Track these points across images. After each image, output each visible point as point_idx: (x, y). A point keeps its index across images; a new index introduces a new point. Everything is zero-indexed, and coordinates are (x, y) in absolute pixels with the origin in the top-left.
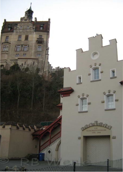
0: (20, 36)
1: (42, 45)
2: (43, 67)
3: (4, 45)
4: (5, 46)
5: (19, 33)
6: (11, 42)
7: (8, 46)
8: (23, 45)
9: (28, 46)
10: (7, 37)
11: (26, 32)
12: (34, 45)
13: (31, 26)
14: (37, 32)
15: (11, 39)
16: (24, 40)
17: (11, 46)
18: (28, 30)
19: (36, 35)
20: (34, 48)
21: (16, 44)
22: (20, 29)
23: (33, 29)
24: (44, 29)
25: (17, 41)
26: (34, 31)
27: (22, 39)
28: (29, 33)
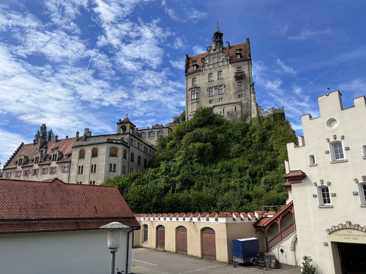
0: (211, 75)
1: (243, 81)
2: (250, 112)
3: (192, 92)
5: (208, 71)
6: (200, 85)
7: (197, 91)
8: (216, 86)
9: (224, 87)
10: (194, 80)
11: (218, 68)
13: (224, 57)
14: (233, 64)
15: (200, 80)
16: (217, 78)
17: (201, 91)
18: (221, 64)
19: (233, 68)
20: (233, 88)
21: (207, 87)
22: (208, 65)
23: (227, 60)
24: (243, 56)
25: (208, 83)
26: (229, 63)
27: (214, 77)
28: (223, 67)
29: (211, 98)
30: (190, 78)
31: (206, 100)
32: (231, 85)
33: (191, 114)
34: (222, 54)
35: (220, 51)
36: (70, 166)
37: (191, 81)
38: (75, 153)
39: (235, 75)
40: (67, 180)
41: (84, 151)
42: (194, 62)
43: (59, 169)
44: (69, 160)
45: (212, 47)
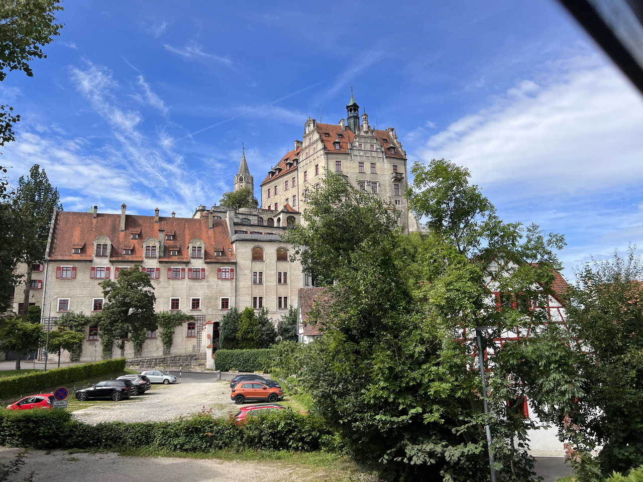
0: (361, 164)
1: (399, 184)
2: (407, 224)
6: (347, 173)
8: (369, 182)
9: (379, 186)
10: (338, 163)
11: (370, 158)
12: (387, 183)
13: (378, 147)
14: (389, 159)
15: (347, 167)
16: (370, 172)
18: (374, 154)
19: (389, 165)
20: (390, 190)
21: (357, 179)
22: (359, 150)
23: (383, 152)
24: (397, 153)
25: (358, 174)
26: (385, 157)
27: (366, 169)
28: (377, 159)
30: (332, 159)
32: (387, 185)
34: (375, 141)
35: (373, 136)
36: (235, 270)
37: (333, 163)
38: (243, 250)
39: (394, 175)
40: (232, 293)
41: (262, 249)
42: (327, 136)
43: (212, 274)
44: (232, 261)
45: (363, 126)
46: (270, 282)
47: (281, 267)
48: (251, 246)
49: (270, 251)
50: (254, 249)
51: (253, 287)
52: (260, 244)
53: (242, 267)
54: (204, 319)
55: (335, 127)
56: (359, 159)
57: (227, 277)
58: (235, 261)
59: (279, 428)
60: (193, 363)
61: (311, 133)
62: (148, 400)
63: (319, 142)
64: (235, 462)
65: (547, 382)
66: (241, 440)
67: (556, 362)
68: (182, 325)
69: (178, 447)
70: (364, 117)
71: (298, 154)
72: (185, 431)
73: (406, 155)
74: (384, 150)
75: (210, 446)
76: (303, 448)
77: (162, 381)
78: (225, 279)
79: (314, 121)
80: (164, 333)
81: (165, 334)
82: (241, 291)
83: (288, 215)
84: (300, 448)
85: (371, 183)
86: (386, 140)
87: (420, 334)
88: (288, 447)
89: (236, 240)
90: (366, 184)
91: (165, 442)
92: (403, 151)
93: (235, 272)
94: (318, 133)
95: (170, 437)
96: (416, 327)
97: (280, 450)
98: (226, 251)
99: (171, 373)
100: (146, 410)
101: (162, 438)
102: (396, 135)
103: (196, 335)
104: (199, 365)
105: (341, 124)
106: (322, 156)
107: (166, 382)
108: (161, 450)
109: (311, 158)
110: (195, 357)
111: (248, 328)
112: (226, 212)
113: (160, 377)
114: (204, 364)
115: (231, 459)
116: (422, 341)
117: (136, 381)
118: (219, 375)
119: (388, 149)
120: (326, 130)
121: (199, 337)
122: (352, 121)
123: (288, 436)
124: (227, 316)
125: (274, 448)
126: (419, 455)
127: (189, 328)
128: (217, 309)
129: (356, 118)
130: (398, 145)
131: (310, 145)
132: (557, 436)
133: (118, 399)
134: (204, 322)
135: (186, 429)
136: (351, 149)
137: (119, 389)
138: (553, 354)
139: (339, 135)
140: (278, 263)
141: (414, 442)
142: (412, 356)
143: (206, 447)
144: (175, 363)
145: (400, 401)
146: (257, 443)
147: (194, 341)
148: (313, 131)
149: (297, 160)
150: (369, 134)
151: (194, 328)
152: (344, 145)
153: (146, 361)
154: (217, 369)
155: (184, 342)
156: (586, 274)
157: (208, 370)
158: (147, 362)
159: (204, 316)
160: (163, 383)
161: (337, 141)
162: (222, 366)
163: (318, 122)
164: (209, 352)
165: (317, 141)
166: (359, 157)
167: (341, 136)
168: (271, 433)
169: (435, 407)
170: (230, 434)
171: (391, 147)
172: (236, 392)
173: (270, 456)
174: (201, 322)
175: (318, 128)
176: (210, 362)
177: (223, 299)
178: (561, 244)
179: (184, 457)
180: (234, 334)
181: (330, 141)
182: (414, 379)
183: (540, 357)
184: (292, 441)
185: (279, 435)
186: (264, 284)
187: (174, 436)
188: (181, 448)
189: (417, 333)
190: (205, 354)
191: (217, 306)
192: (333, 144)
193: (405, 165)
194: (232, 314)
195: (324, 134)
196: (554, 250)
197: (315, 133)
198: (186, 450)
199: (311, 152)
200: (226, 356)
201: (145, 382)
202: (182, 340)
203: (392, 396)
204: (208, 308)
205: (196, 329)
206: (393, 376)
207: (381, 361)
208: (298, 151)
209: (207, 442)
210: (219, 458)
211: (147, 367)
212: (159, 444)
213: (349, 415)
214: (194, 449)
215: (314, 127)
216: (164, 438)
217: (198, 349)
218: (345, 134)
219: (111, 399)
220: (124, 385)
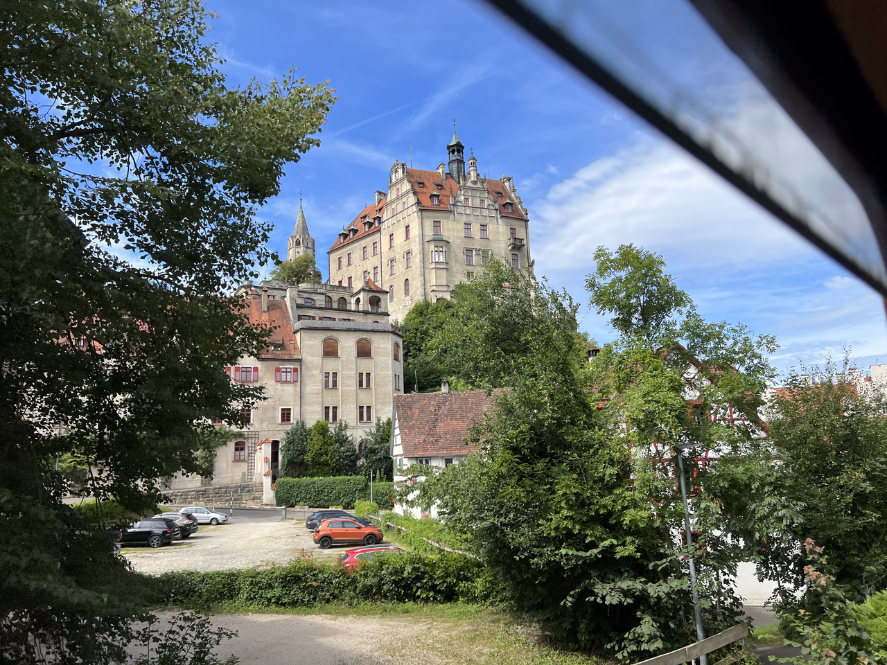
0: (468, 225)
1: (519, 254)
4: (436, 249)
6: (449, 238)
8: (479, 250)
10: (437, 224)
11: (480, 217)
12: (503, 251)
13: (490, 203)
14: (505, 220)
15: (449, 229)
16: (479, 237)
17: (452, 250)
18: (485, 213)
19: (505, 227)
21: (463, 245)
22: (464, 207)
23: (496, 210)
24: (515, 211)
25: (464, 239)
26: (499, 216)
27: (475, 233)
28: (488, 219)
29: (470, 269)
30: (428, 217)
31: (461, 270)
32: (503, 255)
33: (434, 288)
34: (486, 195)
35: (484, 188)
36: (299, 370)
37: (430, 224)
38: (311, 343)
39: (512, 241)
40: (295, 401)
41: (336, 341)
42: (421, 186)
43: (268, 375)
44: (296, 357)
45: (470, 174)
46: (348, 386)
47: (362, 366)
48: (322, 336)
49: (348, 344)
50: (325, 341)
51: (324, 393)
52: (334, 334)
53: (310, 365)
54: (257, 436)
55: (432, 175)
56: (464, 219)
57: (289, 380)
58: (300, 357)
59: (405, 574)
60: (245, 497)
61: (400, 181)
62: (199, 545)
63: (411, 194)
64: (351, 618)
65: (761, 508)
66: (354, 590)
67: (770, 484)
68: (226, 444)
69: (273, 601)
70: (472, 161)
71: (380, 210)
72: (281, 580)
73: (527, 214)
74: (498, 208)
75: (314, 599)
76: (435, 599)
77: (209, 521)
78: (286, 382)
79: (403, 165)
80: (203, 455)
81: (205, 457)
82: (307, 399)
83: (371, 294)
84: (431, 599)
85: (481, 252)
86: (501, 193)
87: (608, 454)
88: (415, 598)
89: (301, 329)
90: (474, 252)
91: (254, 596)
92: (523, 209)
93: (299, 373)
94: (409, 181)
95: (261, 588)
96: (602, 445)
97: (405, 603)
98: (287, 343)
99: (218, 510)
100: (201, 558)
101: (251, 590)
102: (514, 187)
103: (246, 459)
104: (253, 499)
105: (440, 171)
106: (415, 214)
107: (214, 523)
108: (251, 605)
109: (400, 217)
110: (247, 489)
111: (321, 449)
112: (286, 290)
113: (205, 515)
114: (260, 498)
115: (345, 614)
116: (612, 462)
117: (181, 521)
118: (284, 512)
119: (504, 205)
120: (420, 177)
121: (250, 461)
122: (455, 166)
123: (416, 583)
124: (292, 432)
125: (398, 600)
126: (613, 594)
127: (237, 449)
128: (274, 423)
129: (461, 162)
130: (516, 201)
131: (398, 198)
132: (755, 574)
133: (157, 544)
134: (257, 440)
135: (282, 578)
136: (453, 205)
137: (159, 531)
138: (767, 474)
139: (438, 185)
140: (358, 360)
141: (604, 579)
142: (602, 479)
143: (309, 601)
144: (220, 496)
145: (588, 532)
146: (375, 594)
147: (244, 466)
148: (402, 179)
149: (380, 218)
150: (479, 185)
151: (243, 449)
152: (445, 200)
153: (179, 494)
154: (279, 504)
155: (230, 469)
156: (791, 380)
157: (267, 505)
158: (181, 495)
159: (257, 433)
160: (210, 524)
161: (435, 193)
162: (286, 500)
163: (408, 166)
164: (267, 481)
165: (407, 193)
166: (464, 217)
167: (440, 186)
168: (394, 580)
169: (629, 539)
170: (340, 583)
171: (507, 203)
172: (321, 533)
173: (395, 610)
174: (253, 441)
175: (409, 175)
176: (268, 495)
177: (283, 410)
178: (773, 346)
179: (283, 613)
180: (302, 456)
181: (426, 193)
182: (605, 507)
183: (752, 478)
184: (420, 590)
185: (403, 583)
186: (340, 388)
187: (266, 588)
188: (277, 603)
189: (606, 452)
190: (262, 484)
191: (275, 418)
192: (430, 197)
193: (526, 228)
194: (298, 429)
195: (417, 183)
196: (765, 355)
197: (405, 181)
198: (284, 605)
199: (400, 208)
200: (291, 487)
201: (191, 522)
202: (227, 465)
203: (577, 527)
204: (262, 421)
205: (246, 450)
206: (580, 503)
207: (566, 484)
208: (380, 206)
209: (309, 595)
210: (329, 613)
211: (181, 503)
212: (247, 598)
213: (525, 550)
214: (294, 604)
215: (403, 173)
216: (253, 590)
217: (249, 477)
218: (446, 184)
219: (148, 546)
220: (165, 526)
